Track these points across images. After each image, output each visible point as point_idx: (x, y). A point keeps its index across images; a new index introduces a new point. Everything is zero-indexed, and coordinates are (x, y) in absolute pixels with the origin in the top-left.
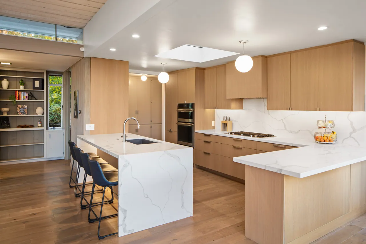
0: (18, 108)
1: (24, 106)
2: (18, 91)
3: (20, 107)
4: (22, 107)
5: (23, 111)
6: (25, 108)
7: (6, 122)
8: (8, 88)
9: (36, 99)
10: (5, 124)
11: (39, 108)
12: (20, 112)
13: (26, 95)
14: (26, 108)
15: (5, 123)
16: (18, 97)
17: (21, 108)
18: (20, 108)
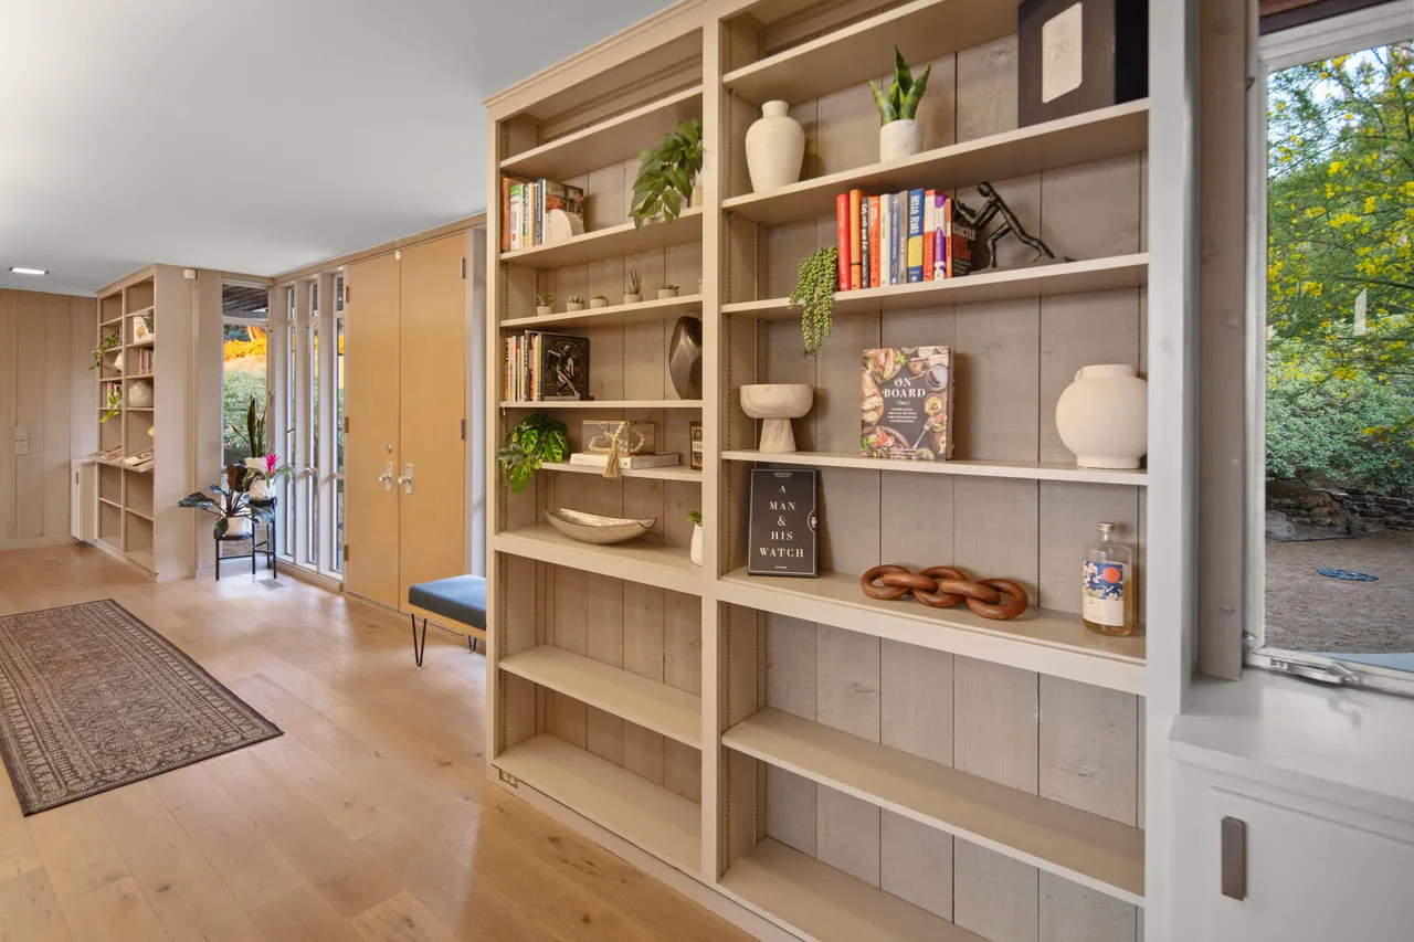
0: (867, 377)
1: (925, 352)
2: (854, 195)
3: (888, 374)
4: (906, 371)
5: (909, 416)
6: (935, 382)
7: (787, 514)
8: (804, 176)
9: (1050, 256)
10: (774, 536)
11: (1091, 372)
12: (883, 421)
13: (928, 228)
14: (942, 376)
15: (781, 522)
16: (855, 259)
17: (888, 384)
18: (883, 384)
